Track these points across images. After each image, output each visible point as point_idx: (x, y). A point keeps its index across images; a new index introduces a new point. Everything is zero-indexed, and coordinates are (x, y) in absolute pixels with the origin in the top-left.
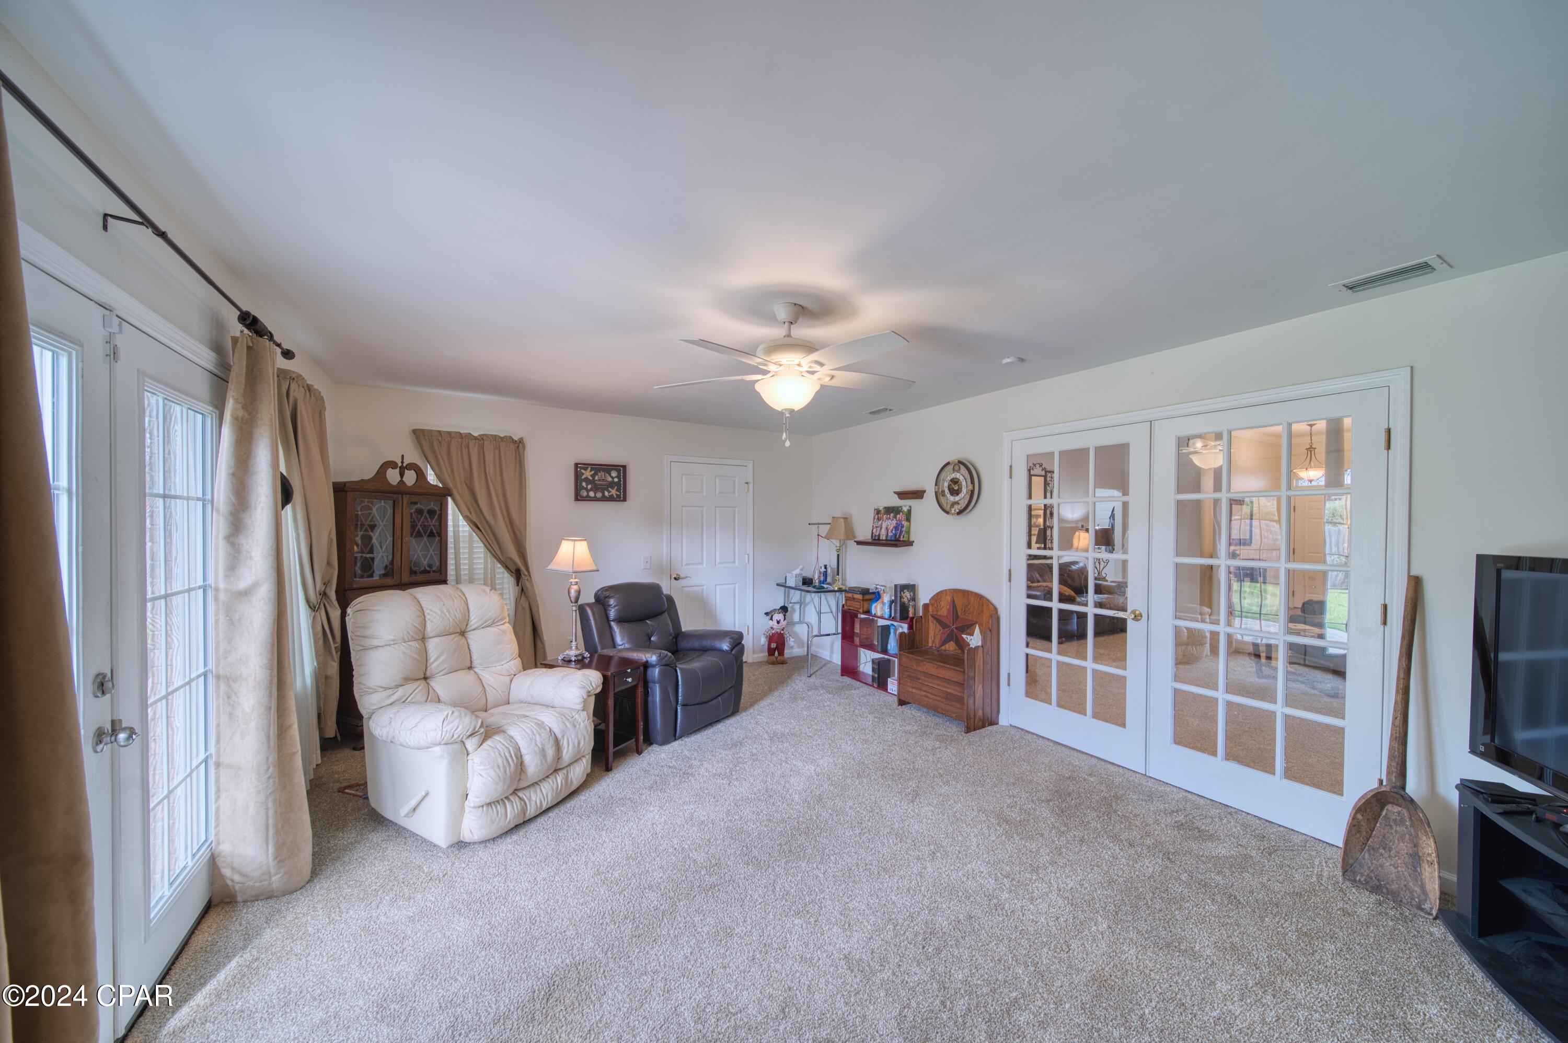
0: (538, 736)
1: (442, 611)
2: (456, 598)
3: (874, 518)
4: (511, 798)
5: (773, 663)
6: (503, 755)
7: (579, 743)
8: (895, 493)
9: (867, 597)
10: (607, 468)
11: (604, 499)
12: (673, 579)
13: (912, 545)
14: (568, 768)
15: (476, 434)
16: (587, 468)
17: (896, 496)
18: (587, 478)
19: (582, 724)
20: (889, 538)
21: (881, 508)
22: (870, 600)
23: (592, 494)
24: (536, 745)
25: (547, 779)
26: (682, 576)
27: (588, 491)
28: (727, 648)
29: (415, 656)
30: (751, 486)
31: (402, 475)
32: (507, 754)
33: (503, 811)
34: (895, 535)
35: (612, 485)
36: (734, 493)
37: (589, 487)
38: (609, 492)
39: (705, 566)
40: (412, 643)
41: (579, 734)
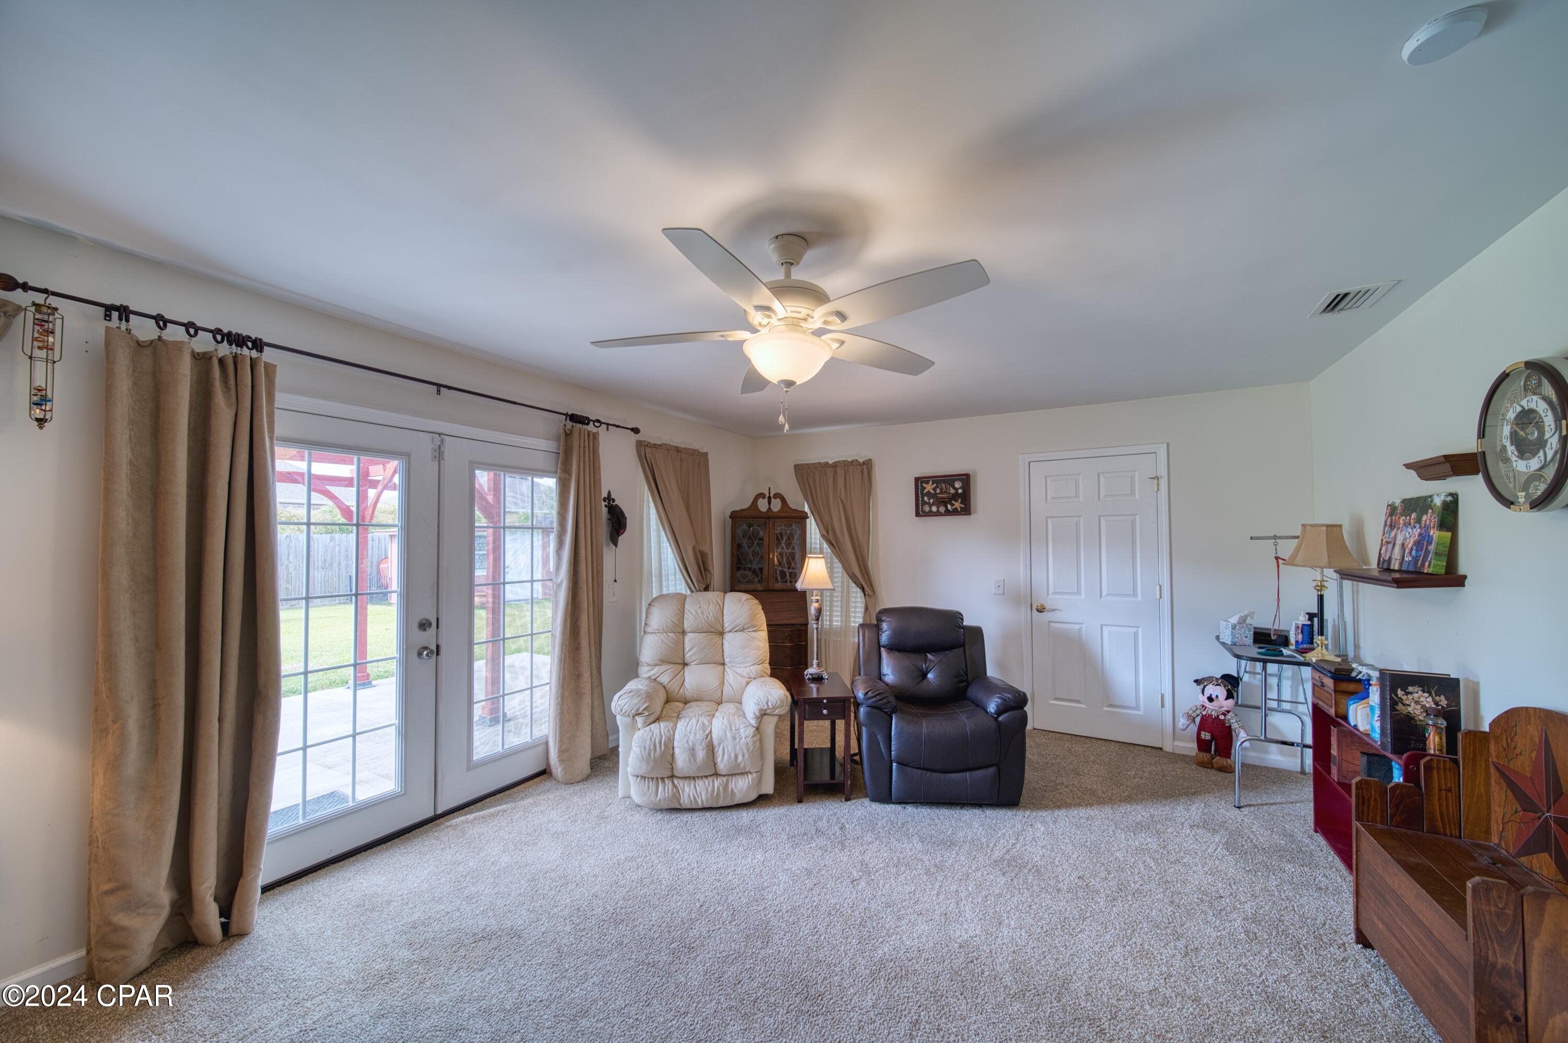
0: (693, 734)
1: (697, 613)
2: (713, 602)
3: (1385, 525)
4: (666, 781)
5: (1202, 764)
6: (653, 740)
7: (736, 757)
8: (1408, 466)
9: (1345, 686)
10: (949, 479)
11: (948, 512)
12: (1034, 610)
13: (1463, 585)
14: (730, 778)
15: (830, 462)
16: (929, 481)
17: (1413, 473)
18: (929, 491)
19: (743, 739)
20: (1404, 568)
21: (1398, 502)
22: (1350, 694)
23: (934, 509)
24: (688, 742)
25: (704, 779)
26: (1047, 607)
27: (930, 506)
28: (993, 711)
29: (671, 644)
30: (1164, 482)
31: (769, 503)
32: (657, 741)
33: (654, 789)
34: (1415, 560)
35: (955, 497)
36: (1132, 493)
37: (931, 501)
38: (953, 505)
39: (1083, 596)
40: (671, 635)
41: (738, 748)
